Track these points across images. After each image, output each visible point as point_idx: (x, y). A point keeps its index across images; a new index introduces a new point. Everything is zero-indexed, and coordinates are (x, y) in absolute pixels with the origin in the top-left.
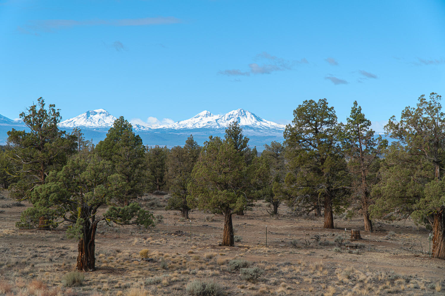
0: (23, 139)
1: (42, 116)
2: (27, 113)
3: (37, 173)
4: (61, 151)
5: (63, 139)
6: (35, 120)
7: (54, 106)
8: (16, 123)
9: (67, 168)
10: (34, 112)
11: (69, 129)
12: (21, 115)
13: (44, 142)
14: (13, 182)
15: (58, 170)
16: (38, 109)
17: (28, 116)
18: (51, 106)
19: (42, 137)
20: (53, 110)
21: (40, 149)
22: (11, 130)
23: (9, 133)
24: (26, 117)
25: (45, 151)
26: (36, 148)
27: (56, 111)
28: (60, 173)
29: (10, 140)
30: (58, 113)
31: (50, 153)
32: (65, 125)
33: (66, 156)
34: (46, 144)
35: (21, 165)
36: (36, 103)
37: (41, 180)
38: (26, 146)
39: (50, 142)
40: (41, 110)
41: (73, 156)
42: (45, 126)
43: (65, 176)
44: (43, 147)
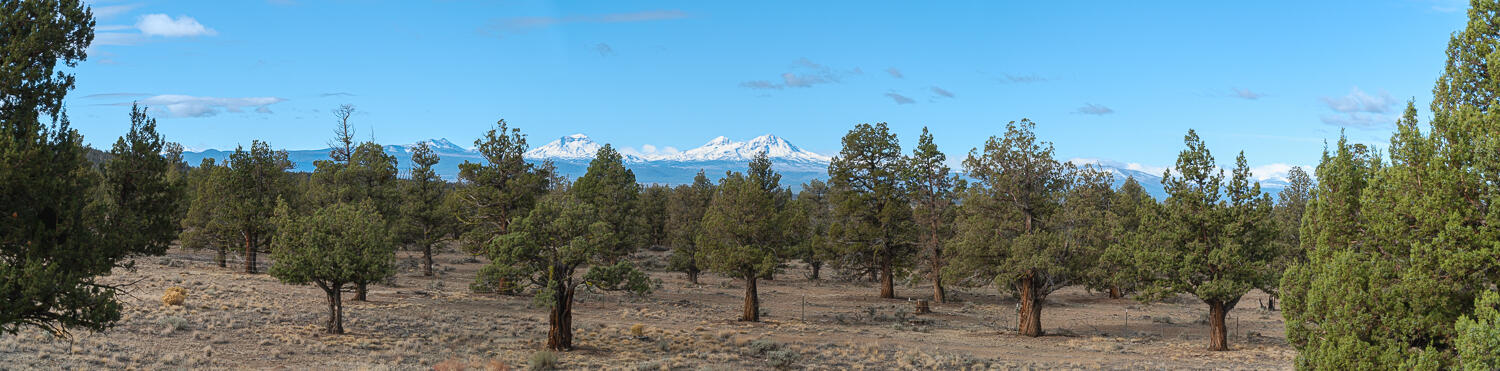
0: (479, 175)
1: (503, 144)
2: (485, 141)
3: (496, 220)
4: (527, 190)
5: (530, 175)
6: (494, 149)
7: (519, 130)
8: (469, 154)
9: (534, 213)
10: (493, 139)
11: (538, 161)
12: (476, 142)
13: (506, 179)
14: (466, 230)
15: (524, 216)
16: (498, 135)
17: (486, 145)
18: (514, 130)
19: (504, 172)
20: (518, 136)
21: (500, 189)
22: (463, 163)
23: (461, 166)
24: (482, 146)
25: (506, 191)
26: (495, 187)
27: (522, 138)
28: (526, 220)
29: (462, 175)
30: (524, 140)
31: (513, 193)
32: (533, 156)
33: (534, 197)
34: (508, 181)
35: (476, 208)
36: (496, 126)
37: (501, 228)
38: (482, 183)
39: (514, 179)
40: (502, 136)
41: (543, 197)
42: (507, 156)
43: (532, 224)
44: (505, 186)
